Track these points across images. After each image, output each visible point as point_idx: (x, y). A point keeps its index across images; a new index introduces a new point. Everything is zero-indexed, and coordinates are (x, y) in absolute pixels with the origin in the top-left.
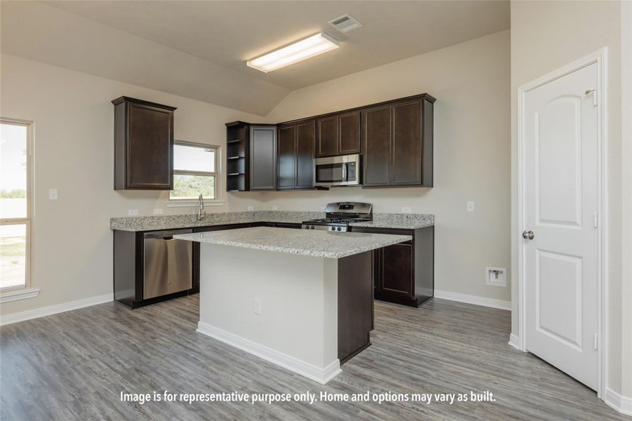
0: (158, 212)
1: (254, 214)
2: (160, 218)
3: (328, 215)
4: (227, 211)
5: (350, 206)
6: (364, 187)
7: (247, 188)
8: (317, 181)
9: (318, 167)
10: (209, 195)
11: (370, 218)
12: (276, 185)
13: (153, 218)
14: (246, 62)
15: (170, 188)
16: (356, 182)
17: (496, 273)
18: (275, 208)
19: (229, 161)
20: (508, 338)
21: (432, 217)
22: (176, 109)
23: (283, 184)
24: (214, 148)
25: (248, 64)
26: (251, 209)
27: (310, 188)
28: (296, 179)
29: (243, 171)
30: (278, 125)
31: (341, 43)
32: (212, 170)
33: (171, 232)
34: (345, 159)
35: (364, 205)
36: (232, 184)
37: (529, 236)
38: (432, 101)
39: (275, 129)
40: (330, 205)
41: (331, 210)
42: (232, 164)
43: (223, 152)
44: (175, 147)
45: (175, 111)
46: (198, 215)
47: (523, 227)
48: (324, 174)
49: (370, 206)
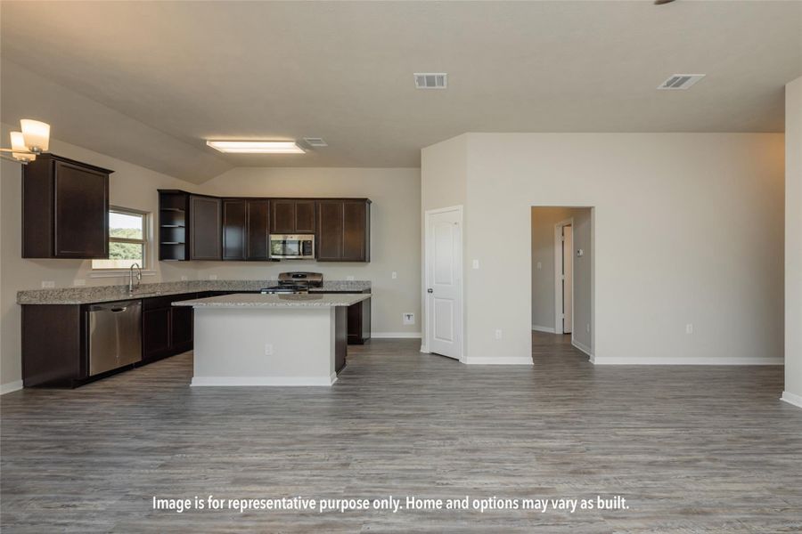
0: (78, 283)
1: (189, 284)
2: (82, 290)
3: (279, 283)
4: (159, 281)
5: (304, 276)
6: (318, 261)
7: (187, 258)
8: (272, 253)
9: (272, 242)
11: (319, 284)
12: (221, 255)
13: (74, 289)
14: (206, 141)
15: (105, 256)
16: (313, 256)
17: (409, 316)
18: (213, 277)
19: (162, 229)
20: (420, 349)
21: (369, 283)
22: (112, 172)
23: (229, 255)
24: (144, 214)
25: (208, 143)
26: (184, 278)
28: (248, 251)
29: (181, 240)
30: (224, 200)
31: (307, 150)
32: (139, 236)
33: (120, 303)
35: (313, 274)
36: (166, 253)
37: (430, 291)
38: (370, 202)
39: (219, 202)
40: (281, 275)
41: (284, 279)
42: (165, 233)
45: (110, 175)
46: (128, 286)
47: (428, 287)
49: (320, 275)
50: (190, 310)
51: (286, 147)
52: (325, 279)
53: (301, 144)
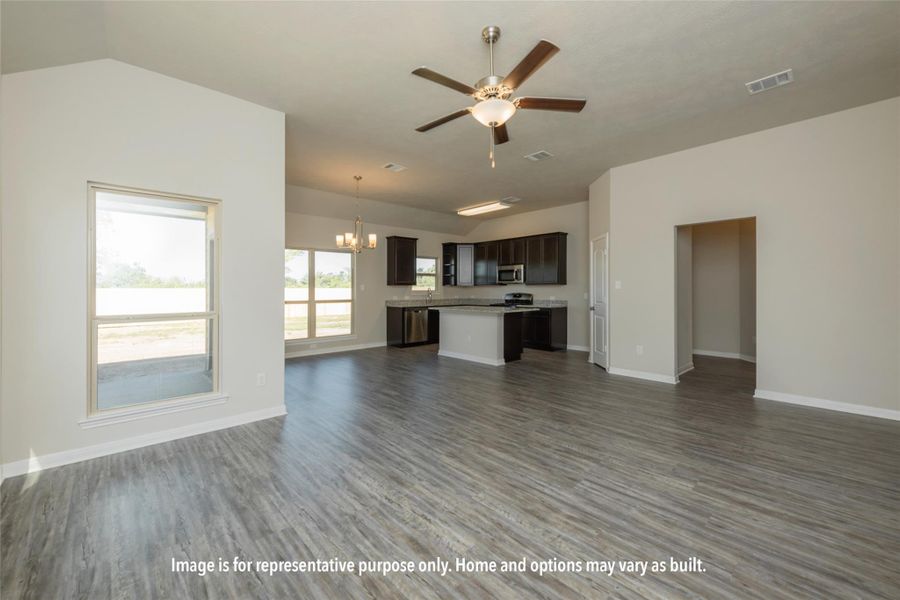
3: (506, 301)
4: (442, 298)
5: (520, 295)
6: (527, 284)
7: (456, 284)
8: (500, 279)
9: (500, 272)
10: (433, 288)
11: (530, 303)
12: (474, 281)
14: (457, 212)
15: (415, 284)
16: (523, 281)
18: (472, 297)
19: (444, 267)
20: (589, 360)
21: (566, 301)
22: (418, 239)
23: (479, 281)
24: (436, 259)
25: (459, 213)
26: (457, 297)
27: (494, 284)
28: (486, 277)
29: (453, 273)
30: (476, 245)
33: (418, 309)
34: (516, 268)
35: (526, 295)
36: (446, 281)
37: (593, 309)
38: (565, 236)
39: (473, 247)
40: (508, 295)
41: (508, 298)
42: (446, 270)
43: (440, 261)
44: (418, 259)
45: (417, 241)
47: (592, 305)
48: (504, 276)
49: (530, 295)
50: (437, 312)
51: (496, 206)
52: (535, 299)
53: (504, 202)
